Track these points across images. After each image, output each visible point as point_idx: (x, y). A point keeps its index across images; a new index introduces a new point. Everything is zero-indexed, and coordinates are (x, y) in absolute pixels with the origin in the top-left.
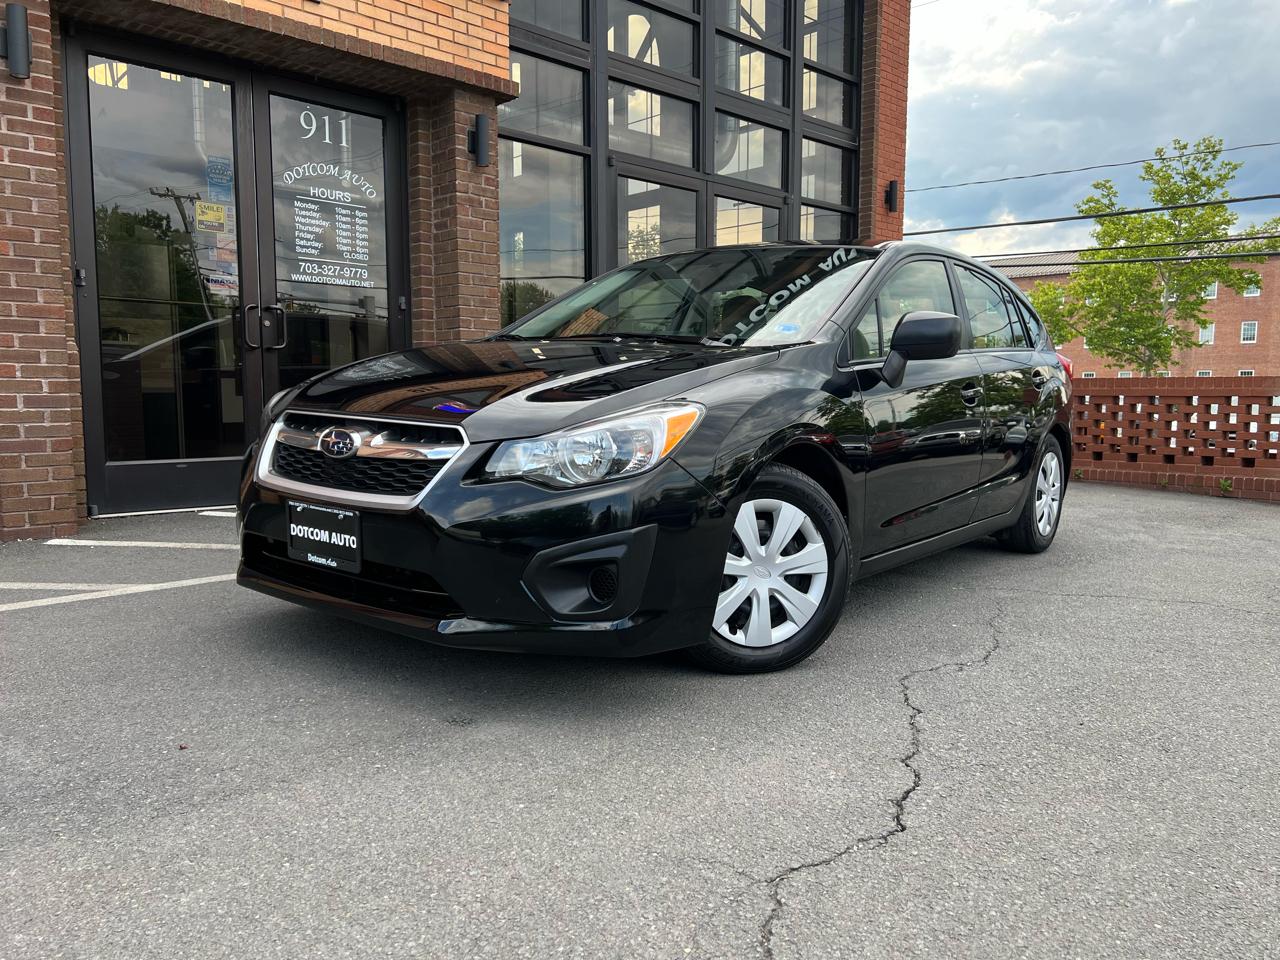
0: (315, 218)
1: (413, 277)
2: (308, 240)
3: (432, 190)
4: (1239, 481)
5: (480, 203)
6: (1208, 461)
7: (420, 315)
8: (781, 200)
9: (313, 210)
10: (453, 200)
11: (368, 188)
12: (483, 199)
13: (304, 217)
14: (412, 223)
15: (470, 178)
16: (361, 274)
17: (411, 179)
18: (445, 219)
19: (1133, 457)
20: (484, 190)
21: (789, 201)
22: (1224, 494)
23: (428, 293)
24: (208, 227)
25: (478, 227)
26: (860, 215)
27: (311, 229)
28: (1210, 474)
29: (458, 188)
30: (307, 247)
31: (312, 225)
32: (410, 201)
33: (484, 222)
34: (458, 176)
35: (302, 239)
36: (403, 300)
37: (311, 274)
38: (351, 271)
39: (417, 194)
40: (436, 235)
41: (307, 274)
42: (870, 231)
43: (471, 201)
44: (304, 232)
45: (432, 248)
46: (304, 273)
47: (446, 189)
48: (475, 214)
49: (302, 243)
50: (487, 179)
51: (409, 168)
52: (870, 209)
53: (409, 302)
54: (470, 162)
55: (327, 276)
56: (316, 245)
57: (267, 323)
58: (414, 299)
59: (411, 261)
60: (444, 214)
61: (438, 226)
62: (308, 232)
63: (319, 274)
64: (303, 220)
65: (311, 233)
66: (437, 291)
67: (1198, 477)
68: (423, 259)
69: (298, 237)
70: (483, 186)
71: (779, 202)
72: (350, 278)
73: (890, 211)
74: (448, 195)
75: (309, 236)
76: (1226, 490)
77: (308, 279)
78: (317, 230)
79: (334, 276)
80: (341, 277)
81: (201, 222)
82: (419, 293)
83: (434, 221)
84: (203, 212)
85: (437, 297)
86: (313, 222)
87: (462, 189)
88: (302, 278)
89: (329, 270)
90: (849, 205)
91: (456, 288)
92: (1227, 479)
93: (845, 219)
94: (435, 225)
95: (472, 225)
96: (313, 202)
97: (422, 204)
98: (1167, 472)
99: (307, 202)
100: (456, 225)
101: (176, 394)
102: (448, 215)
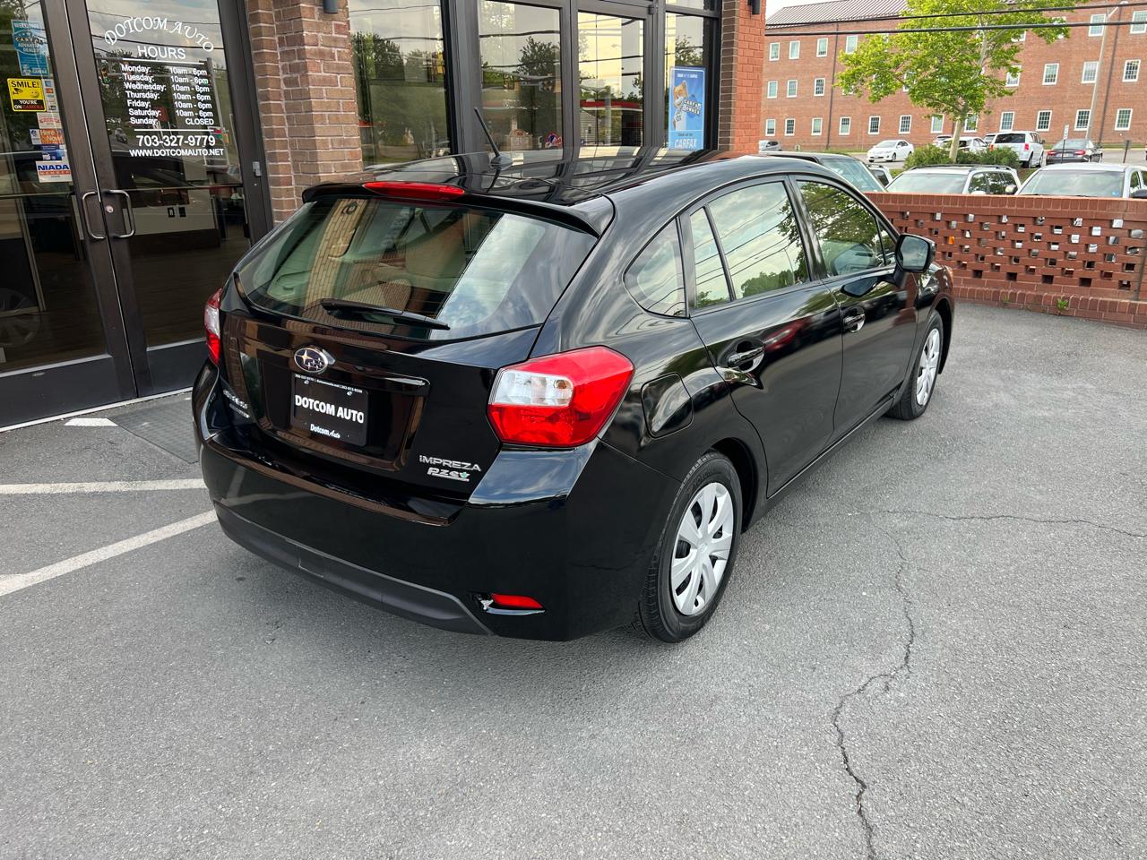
0: (147, 83)
1: (266, 139)
2: (143, 109)
3: (276, 39)
4: (1075, 301)
5: (332, 56)
6: (1048, 279)
7: (278, 182)
8: (646, 10)
9: (144, 74)
10: (301, 54)
11: (204, 41)
12: (335, 50)
13: (134, 82)
14: (258, 77)
15: (318, 27)
16: (208, 142)
17: (251, 26)
18: (294, 75)
19: (978, 273)
20: (335, 40)
21: (654, 11)
22: (1058, 312)
23: (284, 157)
24: (24, 106)
25: (332, 83)
26: (723, 19)
27: (144, 96)
28: (1049, 293)
29: (306, 41)
30: (143, 117)
31: (145, 91)
32: (253, 52)
33: (339, 77)
34: (304, 26)
35: (136, 108)
36: (256, 165)
37: (152, 148)
38: (196, 139)
39: (260, 45)
40: (286, 93)
41: (147, 148)
42: (733, 38)
43: (321, 54)
44: (137, 100)
45: (283, 107)
46: (144, 147)
47: (293, 40)
48: (328, 68)
49: (138, 112)
50: (338, 27)
51: (248, 13)
52: (733, 13)
53: (263, 167)
54: (316, 8)
55: (170, 147)
56: (153, 113)
57: (109, 209)
58: (269, 164)
59: (262, 120)
60: (294, 69)
61: (287, 82)
62: (142, 99)
63: (160, 147)
64: (134, 87)
65: (145, 100)
66: (294, 154)
67: (1037, 296)
68: (274, 120)
69: (131, 106)
70: (334, 35)
71: (643, 12)
72: (196, 146)
73: (754, 13)
74: (295, 48)
75: (143, 104)
76: (1062, 309)
77: (149, 153)
78: (152, 96)
79: (179, 147)
80: (187, 146)
81: (17, 102)
82: (273, 157)
83: (282, 76)
84: (16, 89)
85: (294, 161)
86: (146, 87)
87: (311, 41)
88: (142, 153)
89: (171, 141)
90: (712, 9)
91: (314, 156)
92: (1064, 299)
93: (708, 23)
94: (284, 79)
95: (325, 81)
96: (143, 64)
97: (267, 57)
98: (1009, 289)
99: (136, 64)
100: (308, 84)
101: (23, 239)
102: (298, 71)
